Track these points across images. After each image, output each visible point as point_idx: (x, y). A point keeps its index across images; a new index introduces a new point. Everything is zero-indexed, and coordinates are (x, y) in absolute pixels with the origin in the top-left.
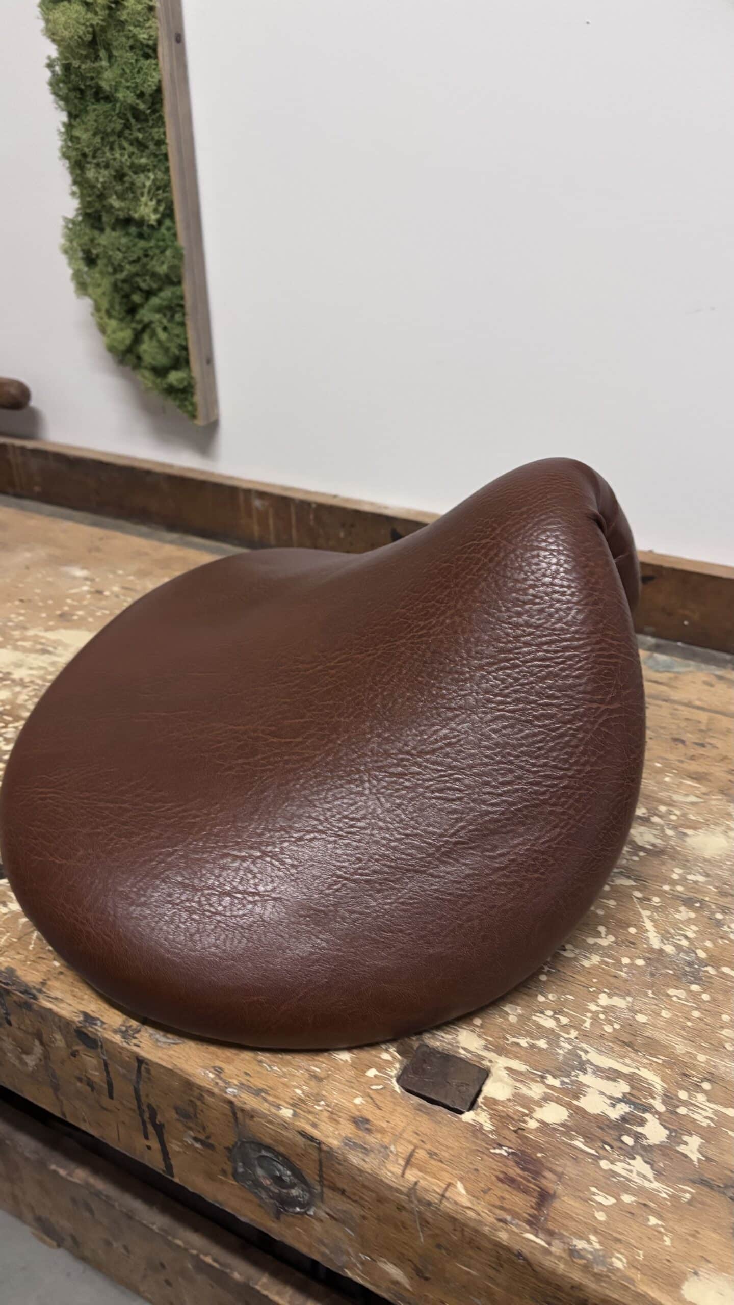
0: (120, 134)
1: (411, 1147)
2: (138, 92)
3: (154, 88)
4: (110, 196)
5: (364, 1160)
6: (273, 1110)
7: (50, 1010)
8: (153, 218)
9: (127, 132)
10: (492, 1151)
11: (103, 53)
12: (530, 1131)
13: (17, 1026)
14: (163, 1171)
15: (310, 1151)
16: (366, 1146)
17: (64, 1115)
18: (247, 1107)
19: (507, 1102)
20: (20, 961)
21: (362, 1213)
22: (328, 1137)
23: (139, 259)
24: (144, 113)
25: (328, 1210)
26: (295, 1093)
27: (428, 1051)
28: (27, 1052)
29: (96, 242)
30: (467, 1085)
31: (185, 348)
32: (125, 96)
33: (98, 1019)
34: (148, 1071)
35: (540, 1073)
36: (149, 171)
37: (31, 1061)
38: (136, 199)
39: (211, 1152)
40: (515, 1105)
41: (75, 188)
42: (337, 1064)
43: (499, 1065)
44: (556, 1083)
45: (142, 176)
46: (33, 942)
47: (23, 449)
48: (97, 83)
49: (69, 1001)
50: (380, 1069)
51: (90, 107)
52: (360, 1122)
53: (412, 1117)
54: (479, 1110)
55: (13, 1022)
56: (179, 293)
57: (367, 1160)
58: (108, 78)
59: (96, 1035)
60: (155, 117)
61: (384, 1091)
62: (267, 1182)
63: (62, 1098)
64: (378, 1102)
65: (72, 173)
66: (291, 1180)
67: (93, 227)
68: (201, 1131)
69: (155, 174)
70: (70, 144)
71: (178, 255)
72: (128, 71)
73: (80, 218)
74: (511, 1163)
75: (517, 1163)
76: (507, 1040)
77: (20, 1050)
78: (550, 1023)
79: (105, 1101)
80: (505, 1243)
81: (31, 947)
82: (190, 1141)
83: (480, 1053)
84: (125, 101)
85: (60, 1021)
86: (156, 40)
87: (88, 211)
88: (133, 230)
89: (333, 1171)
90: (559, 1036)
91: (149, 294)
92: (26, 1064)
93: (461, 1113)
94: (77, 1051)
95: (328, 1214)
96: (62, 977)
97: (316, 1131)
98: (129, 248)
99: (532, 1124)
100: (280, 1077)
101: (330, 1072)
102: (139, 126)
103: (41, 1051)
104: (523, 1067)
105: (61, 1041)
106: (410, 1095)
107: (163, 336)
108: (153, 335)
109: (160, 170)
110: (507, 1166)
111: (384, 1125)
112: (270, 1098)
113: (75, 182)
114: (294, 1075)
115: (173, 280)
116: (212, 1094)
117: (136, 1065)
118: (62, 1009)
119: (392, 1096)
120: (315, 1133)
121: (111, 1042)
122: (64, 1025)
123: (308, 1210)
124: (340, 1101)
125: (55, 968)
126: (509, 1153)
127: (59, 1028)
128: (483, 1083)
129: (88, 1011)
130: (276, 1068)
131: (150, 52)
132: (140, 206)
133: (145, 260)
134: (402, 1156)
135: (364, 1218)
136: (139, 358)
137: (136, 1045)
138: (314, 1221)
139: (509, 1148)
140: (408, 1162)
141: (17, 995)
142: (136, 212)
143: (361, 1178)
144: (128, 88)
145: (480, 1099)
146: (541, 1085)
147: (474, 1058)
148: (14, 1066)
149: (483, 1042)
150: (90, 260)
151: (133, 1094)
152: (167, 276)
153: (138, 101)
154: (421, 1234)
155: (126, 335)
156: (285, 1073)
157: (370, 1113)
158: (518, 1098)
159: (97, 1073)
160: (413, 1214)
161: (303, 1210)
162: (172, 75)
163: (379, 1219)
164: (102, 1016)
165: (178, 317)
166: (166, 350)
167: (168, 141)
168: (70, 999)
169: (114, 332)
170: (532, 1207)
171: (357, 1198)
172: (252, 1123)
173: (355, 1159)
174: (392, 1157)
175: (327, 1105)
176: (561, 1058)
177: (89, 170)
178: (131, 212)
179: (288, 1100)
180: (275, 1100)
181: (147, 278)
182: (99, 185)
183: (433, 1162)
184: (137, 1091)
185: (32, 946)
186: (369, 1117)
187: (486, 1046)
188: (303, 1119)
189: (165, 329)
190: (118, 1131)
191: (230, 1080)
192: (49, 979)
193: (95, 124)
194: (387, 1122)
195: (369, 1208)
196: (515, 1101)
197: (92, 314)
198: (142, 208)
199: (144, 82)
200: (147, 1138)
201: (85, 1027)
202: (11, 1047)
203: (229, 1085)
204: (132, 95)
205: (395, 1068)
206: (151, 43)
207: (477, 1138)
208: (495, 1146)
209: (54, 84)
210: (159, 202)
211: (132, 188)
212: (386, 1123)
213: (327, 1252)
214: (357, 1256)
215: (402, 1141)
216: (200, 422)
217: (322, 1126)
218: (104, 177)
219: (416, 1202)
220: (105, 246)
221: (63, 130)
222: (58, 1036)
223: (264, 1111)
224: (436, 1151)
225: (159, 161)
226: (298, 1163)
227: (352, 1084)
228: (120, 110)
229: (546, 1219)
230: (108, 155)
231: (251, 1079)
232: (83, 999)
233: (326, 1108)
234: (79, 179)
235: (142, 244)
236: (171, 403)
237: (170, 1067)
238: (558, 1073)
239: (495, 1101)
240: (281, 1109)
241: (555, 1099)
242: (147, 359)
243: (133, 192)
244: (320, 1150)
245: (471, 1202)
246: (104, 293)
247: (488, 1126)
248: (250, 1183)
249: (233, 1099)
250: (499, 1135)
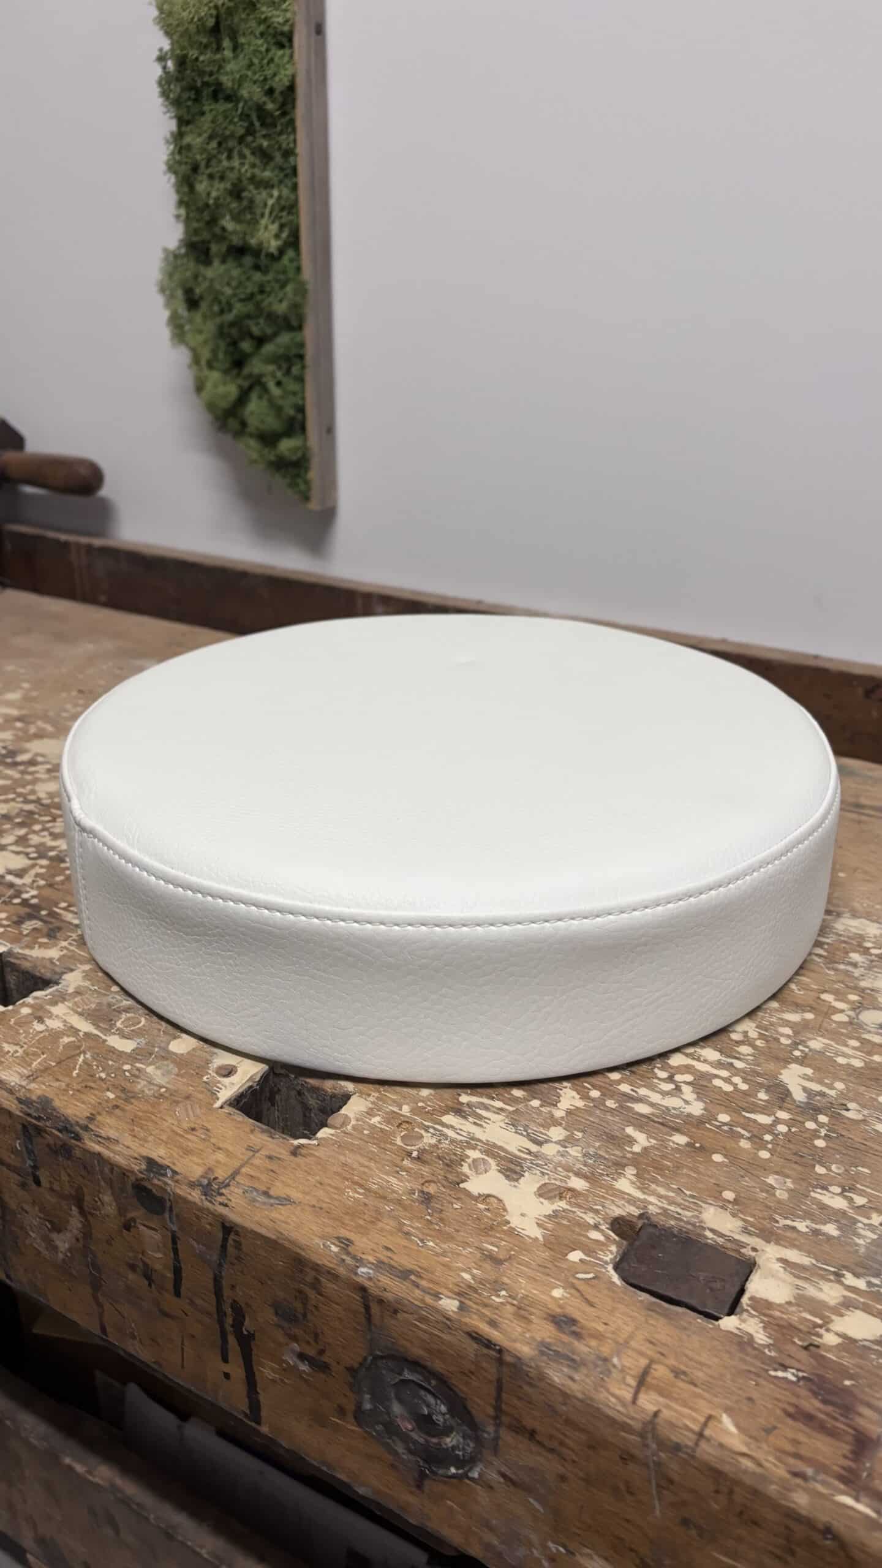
0: (241, 140)
1: (647, 1362)
2: (267, 87)
3: (287, 84)
4: (223, 216)
5: (572, 1379)
6: (429, 1300)
7: (99, 1154)
8: (274, 245)
9: (249, 139)
10: (772, 1373)
11: (226, 43)
12: (829, 1349)
13: (48, 1186)
14: (246, 1415)
15: (484, 1365)
16: (575, 1357)
17: (103, 1329)
18: (388, 1296)
19: (786, 1306)
20: (59, 1089)
21: (561, 1470)
22: (515, 1341)
23: (251, 296)
24: (272, 116)
25: (503, 1469)
26: (463, 1278)
27: (657, 1233)
28: (58, 1229)
29: (200, 279)
30: (723, 1280)
31: (301, 409)
32: (252, 92)
33: (168, 1167)
34: (238, 1245)
35: (833, 1269)
36: (273, 187)
37: (63, 1242)
38: (254, 222)
39: (322, 1376)
40: (800, 1312)
41: (183, 212)
42: (523, 1243)
43: (769, 1255)
44: (861, 1284)
45: (264, 194)
46: (78, 1066)
47: (89, 548)
48: (217, 79)
49: (126, 1143)
50: (588, 1251)
51: (206, 108)
52: (563, 1322)
53: (643, 1319)
54: (745, 1315)
55: (42, 1179)
56: (298, 339)
57: (577, 1377)
58: (232, 71)
59: (166, 1190)
60: (284, 120)
61: (596, 1281)
62: (407, 1426)
63: (101, 1299)
64: (588, 1297)
65: (178, 192)
66: (445, 1420)
67: (198, 261)
68: (312, 1342)
69: (280, 191)
70: (178, 157)
71: (302, 290)
72: (256, 61)
73: (183, 251)
74: (804, 1392)
75: (815, 1394)
76: (777, 1222)
77: (49, 1226)
78: (839, 1203)
79: (169, 1300)
80: (804, 1512)
81: (75, 1073)
82: (291, 1360)
83: (737, 1237)
84: (251, 99)
85: (112, 1170)
86: (292, 26)
87: (195, 239)
88: (248, 260)
89: (520, 1398)
90: (856, 1221)
91: (260, 341)
92: (55, 1248)
93: (717, 1319)
94: (134, 1220)
95: (503, 1475)
96: (117, 1111)
97: (496, 1333)
98: (240, 283)
99: (830, 1339)
100: (437, 1255)
101: (513, 1253)
102: (264, 132)
103: (80, 1225)
104: (806, 1261)
105: (111, 1205)
106: (634, 1289)
107: (275, 391)
108: (265, 389)
109: (286, 186)
110: (798, 1396)
111: (601, 1328)
112: (424, 1283)
113: (181, 203)
114: (459, 1254)
115: (293, 323)
116: (334, 1276)
117: (220, 1235)
118: (114, 1152)
119: (609, 1289)
120: (495, 1335)
121: (185, 1201)
122: (117, 1177)
123: (470, 1470)
124: (531, 1292)
125: (108, 1100)
126: (799, 1379)
127: (110, 1184)
128: (747, 1280)
129: (154, 1155)
130: (431, 1244)
131: (284, 40)
132: (258, 230)
133: (259, 297)
134: (632, 1372)
135: (563, 1478)
136: (244, 424)
137: (221, 1204)
138: (479, 1487)
139: (798, 1370)
140: (642, 1381)
141: (51, 1134)
142: (252, 237)
143: (564, 1408)
144: (255, 82)
145: (745, 1300)
146: (837, 1286)
147: (729, 1245)
148: (39, 1253)
149: (740, 1223)
150: (192, 303)
151: (211, 1285)
152: (286, 319)
153: (264, 99)
154: (657, 1503)
155: (231, 390)
156: (445, 1252)
157: (576, 1309)
158: (802, 1301)
159: (159, 1255)
160: (646, 1465)
161: (460, 1471)
162: (308, 72)
163: (587, 1480)
164: (174, 1164)
165: (295, 370)
166: (279, 410)
167: (298, 150)
168: (128, 1140)
169: (215, 386)
170: (845, 1457)
171: (555, 1444)
172: (393, 1322)
173: (557, 1375)
174: (615, 1374)
175: (510, 1296)
176: (862, 1250)
177: (201, 182)
178: (247, 238)
179: (451, 1286)
180: (431, 1286)
181: (261, 321)
182: (211, 202)
183: (681, 1384)
184: (217, 1281)
185: (77, 1071)
186: (576, 1315)
187: (746, 1229)
188: (475, 1313)
189: (279, 384)
190: (183, 1349)
191: (363, 1256)
192: (99, 1114)
193: (213, 125)
194: (606, 1324)
195: (574, 1462)
196: (798, 1305)
197: (190, 367)
198: (262, 231)
199: (275, 75)
200: (225, 1360)
201: (149, 1180)
202: (36, 1222)
203: (360, 1262)
204: (259, 90)
205: (611, 1252)
206: (286, 28)
207: (747, 1355)
208: (776, 1366)
209: (166, 83)
210: (282, 227)
211: (251, 206)
212: (604, 1326)
213: (495, 1542)
214: (545, 1547)
215: (630, 1352)
216: (314, 505)
217: (505, 1324)
218: (218, 189)
219: (654, 1446)
220: (212, 280)
221: (171, 140)
222: (107, 1198)
223: (416, 1303)
224: (683, 1368)
225: (286, 176)
226: (465, 1389)
227: (547, 1271)
228: (243, 108)
229: (869, 1475)
230: (225, 163)
231: (395, 1257)
232: (146, 1141)
233: (510, 1300)
234: (186, 199)
235: (258, 276)
236: (279, 481)
237: (274, 1237)
238: (861, 1270)
239: (769, 1305)
240: (441, 1298)
241: (861, 1306)
242: (253, 422)
243: (251, 213)
244: (500, 1361)
245: (747, 1445)
246: (205, 342)
247: (761, 1337)
248: (379, 1427)
249: (367, 1284)
250: (780, 1351)
